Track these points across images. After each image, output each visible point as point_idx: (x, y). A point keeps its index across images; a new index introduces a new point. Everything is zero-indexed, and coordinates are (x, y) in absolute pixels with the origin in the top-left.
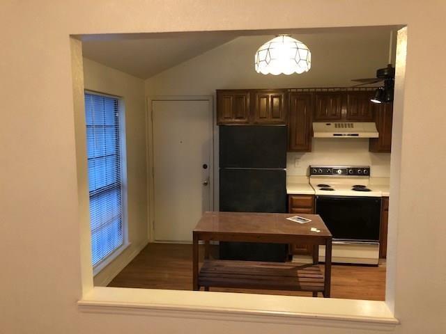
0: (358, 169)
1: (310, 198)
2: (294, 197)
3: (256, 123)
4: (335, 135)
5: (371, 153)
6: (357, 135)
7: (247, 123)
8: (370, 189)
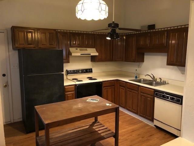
0: (84, 70)
1: (73, 86)
2: (66, 87)
3: (40, 47)
4: (81, 54)
5: (92, 62)
6: (90, 54)
7: (34, 47)
8: (97, 79)
